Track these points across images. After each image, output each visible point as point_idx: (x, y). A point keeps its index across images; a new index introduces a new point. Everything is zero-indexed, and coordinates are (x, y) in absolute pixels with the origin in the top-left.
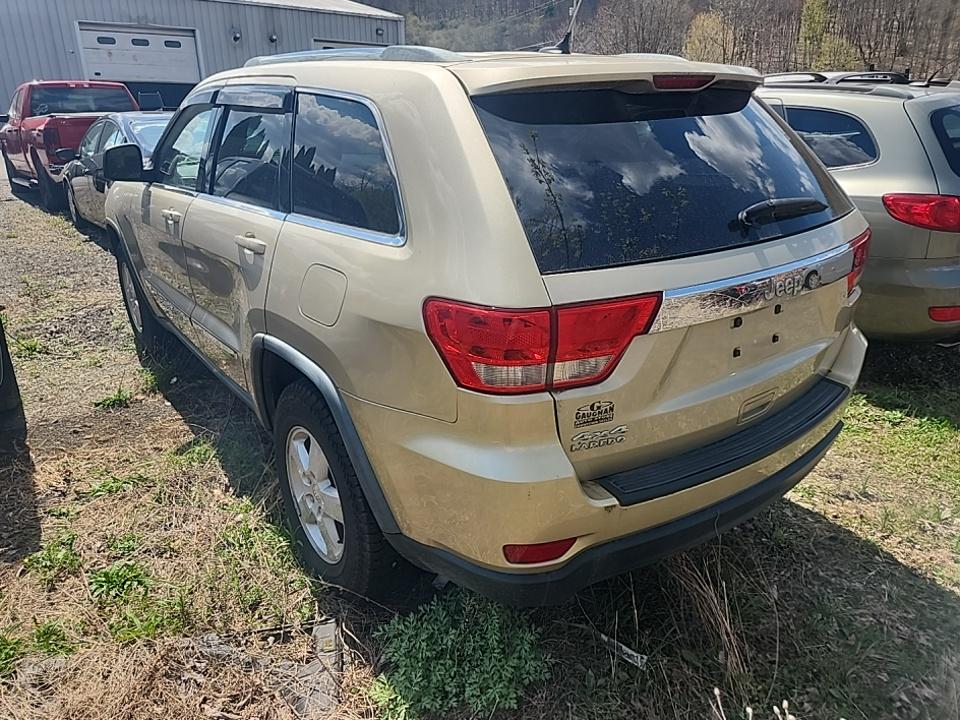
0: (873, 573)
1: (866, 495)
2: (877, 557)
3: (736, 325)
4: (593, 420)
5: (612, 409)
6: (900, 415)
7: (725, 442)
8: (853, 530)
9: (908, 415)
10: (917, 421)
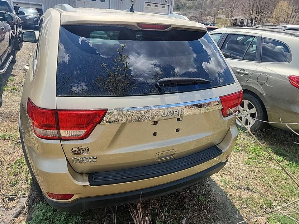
0: (230, 221)
1: (248, 189)
2: (236, 215)
3: (154, 124)
4: (80, 153)
5: (88, 150)
6: (282, 159)
7: (151, 166)
8: (233, 202)
9: (285, 159)
10: (288, 162)
